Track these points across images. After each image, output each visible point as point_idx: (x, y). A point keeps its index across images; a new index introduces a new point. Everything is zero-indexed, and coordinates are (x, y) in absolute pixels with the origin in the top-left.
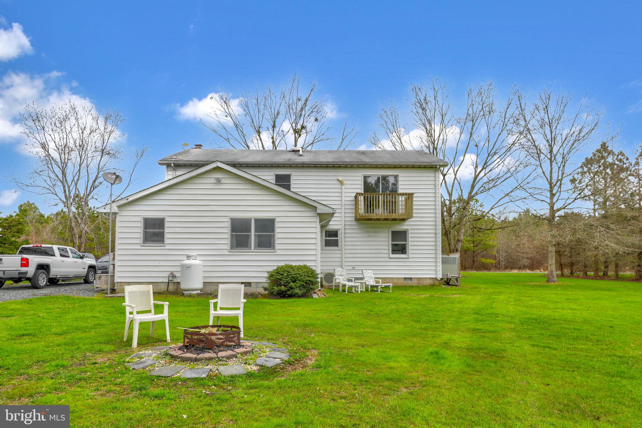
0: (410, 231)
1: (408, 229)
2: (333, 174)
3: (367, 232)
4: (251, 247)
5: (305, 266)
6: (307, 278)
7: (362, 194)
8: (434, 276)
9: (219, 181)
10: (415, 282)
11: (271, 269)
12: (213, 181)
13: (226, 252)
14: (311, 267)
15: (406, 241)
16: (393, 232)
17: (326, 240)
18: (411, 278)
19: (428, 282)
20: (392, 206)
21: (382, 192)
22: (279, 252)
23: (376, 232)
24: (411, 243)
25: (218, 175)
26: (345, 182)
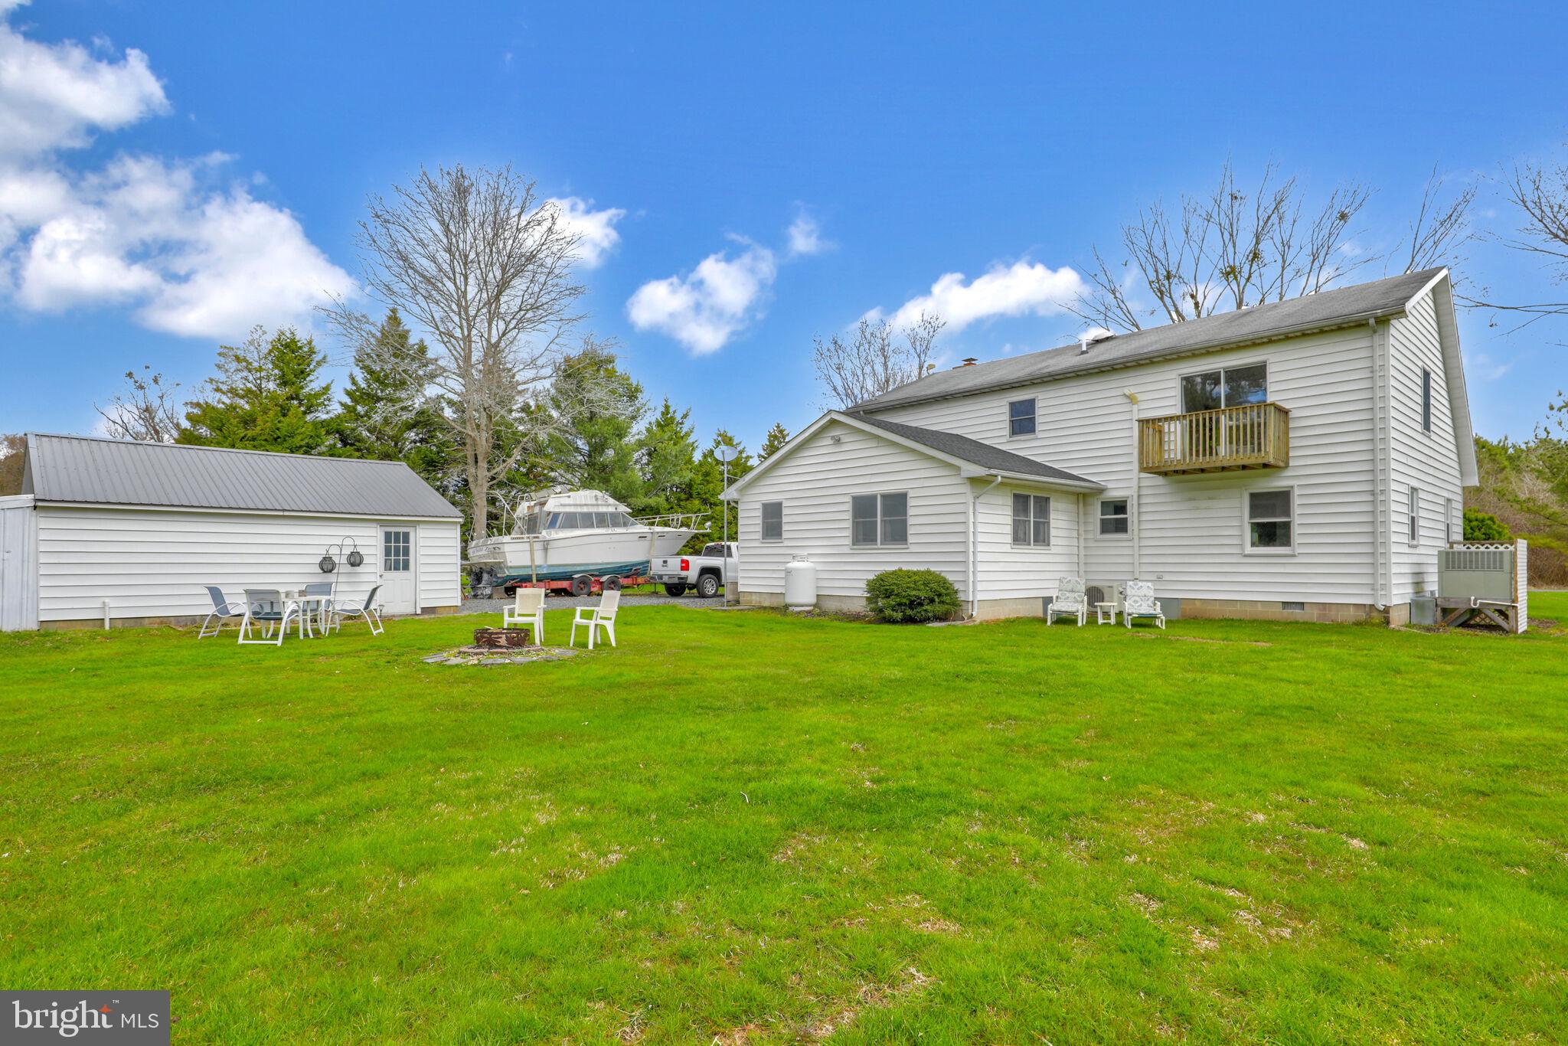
0: (1297, 492)
1: (1292, 487)
2: (1114, 385)
3: (1190, 499)
4: (876, 541)
5: (929, 572)
6: (914, 593)
7: (1178, 418)
8: (1368, 601)
9: (838, 441)
10: (1312, 615)
11: (871, 577)
12: (829, 442)
13: (847, 550)
14: (942, 574)
15: (1288, 515)
16: (1253, 496)
17: (1102, 520)
18: (1303, 603)
19: (1351, 615)
20: (1251, 435)
21: (1226, 406)
22: (913, 549)
23: (1210, 499)
24: (1300, 518)
25: (837, 432)
26: (1140, 397)
